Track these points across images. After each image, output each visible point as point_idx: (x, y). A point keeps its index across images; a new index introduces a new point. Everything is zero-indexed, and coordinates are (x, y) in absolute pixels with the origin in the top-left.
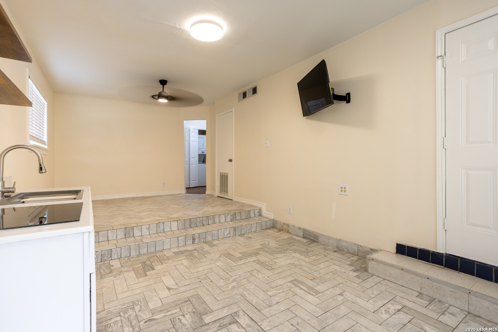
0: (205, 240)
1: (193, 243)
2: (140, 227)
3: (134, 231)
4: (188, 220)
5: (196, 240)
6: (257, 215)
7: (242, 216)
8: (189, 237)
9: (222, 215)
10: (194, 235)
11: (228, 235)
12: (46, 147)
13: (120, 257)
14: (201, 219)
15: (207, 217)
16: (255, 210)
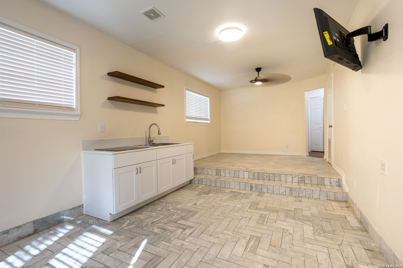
0: (261, 190)
1: (251, 190)
2: (224, 171)
3: (221, 173)
4: (257, 173)
5: (254, 189)
6: (334, 184)
7: (312, 181)
8: (248, 184)
9: (289, 175)
10: (252, 184)
11: (283, 192)
12: (209, 122)
13: (206, 184)
14: (268, 174)
15: (274, 174)
16: (332, 179)
